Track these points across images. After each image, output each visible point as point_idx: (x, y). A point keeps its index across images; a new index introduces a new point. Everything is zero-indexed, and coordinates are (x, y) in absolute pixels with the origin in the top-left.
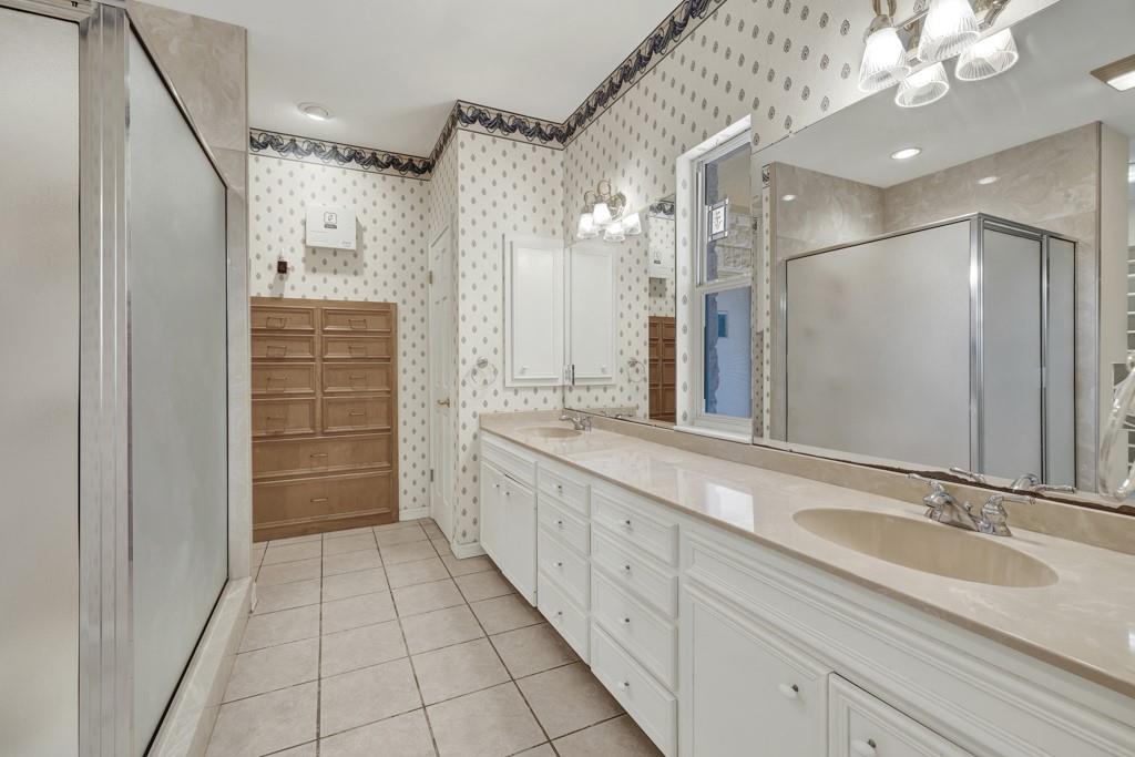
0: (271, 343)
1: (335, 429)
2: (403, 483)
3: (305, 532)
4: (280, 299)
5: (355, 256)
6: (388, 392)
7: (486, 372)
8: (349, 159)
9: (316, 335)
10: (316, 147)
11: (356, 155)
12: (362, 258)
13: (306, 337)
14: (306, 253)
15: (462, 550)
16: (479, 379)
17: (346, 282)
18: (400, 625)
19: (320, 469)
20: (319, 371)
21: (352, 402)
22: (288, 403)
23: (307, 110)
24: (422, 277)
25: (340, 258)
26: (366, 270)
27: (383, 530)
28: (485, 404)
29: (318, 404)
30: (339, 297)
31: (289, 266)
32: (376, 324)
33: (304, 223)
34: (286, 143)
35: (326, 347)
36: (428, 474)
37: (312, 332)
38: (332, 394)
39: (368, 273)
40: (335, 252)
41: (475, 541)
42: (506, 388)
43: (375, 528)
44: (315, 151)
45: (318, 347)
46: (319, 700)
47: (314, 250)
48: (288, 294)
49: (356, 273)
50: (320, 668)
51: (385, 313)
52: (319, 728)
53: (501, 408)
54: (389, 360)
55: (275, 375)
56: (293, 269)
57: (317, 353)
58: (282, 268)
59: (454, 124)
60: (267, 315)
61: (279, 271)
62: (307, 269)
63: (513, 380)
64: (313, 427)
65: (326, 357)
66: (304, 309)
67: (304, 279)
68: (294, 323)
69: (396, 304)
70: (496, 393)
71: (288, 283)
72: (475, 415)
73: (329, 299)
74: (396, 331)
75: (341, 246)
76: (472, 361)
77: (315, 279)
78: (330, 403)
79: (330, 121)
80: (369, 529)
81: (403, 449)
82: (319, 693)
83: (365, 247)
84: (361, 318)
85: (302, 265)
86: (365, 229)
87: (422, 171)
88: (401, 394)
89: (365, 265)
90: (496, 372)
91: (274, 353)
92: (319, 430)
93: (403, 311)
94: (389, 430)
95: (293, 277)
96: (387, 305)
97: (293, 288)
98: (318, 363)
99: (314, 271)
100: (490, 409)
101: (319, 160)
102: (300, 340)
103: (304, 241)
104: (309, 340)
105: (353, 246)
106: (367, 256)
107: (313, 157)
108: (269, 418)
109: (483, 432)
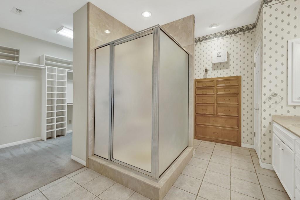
0: (203, 90)
1: (220, 114)
2: (243, 135)
3: (211, 141)
4: (206, 79)
5: (227, 63)
6: (238, 104)
7: (277, 99)
8: (225, 35)
9: (215, 88)
10: (216, 35)
11: (228, 33)
12: (229, 64)
13: (212, 88)
14: (213, 65)
15: (263, 165)
16: (272, 101)
17: (224, 71)
18: (231, 179)
19: (215, 125)
20: (216, 98)
21: (225, 107)
22: (207, 106)
23: (211, 26)
24: (251, 65)
25: (222, 65)
26: (230, 67)
27: (235, 148)
28: (276, 111)
29: (215, 107)
30: (222, 76)
31: (208, 70)
32: (233, 83)
33: (212, 57)
34: (208, 37)
35: (218, 90)
36: (253, 134)
37: (214, 87)
38: (219, 104)
39: (231, 68)
40: (221, 63)
41: (270, 164)
42: (288, 105)
43: (232, 146)
44: (215, 36)
45: (215, 91)
46: (201, 186)
47: (215, 64)
48: (208, 77)
49: (227, 68)
50: (203, 178)
51: (236, 79)
52: (198, 193)
53: (285, 113)
54: (238, 94)
55: (204, 98)
56: (209, 70)
57: (215, 93)
58: (206, 70)
59: (262, 6)
60: (202, 83)
61: (205, 71)
62: (213, 70)
63: (293, 102)
64: (214, 113)
65: (217, 93)
66: (212, 80)
67: (212, 73)
68: (209, 84)
69: (241, 76)
70: (282, 107)
71: (208, 75)
72: (270, 115)
73: (219, 77)
74: (241, 85)
75: (222, 61)
76: (269, 94)
77: (215, 72)
78: (218, 106)
79: (218, 27)
80: (230, 146)
81: (243, 124)
82: (201, 184)
83: (230, 60)
84: (228, 82)
85: (211, 69)
86: (230, 54)
87: (253, 28)
88: (242, 105)
89: (230, 65)
90: (282, 98)
91: (204, 93)
92: (215, 114)
93: (243, 78)
94: (238, 117)
95: (209, 73)
96: (237, 77)
97: (209, 75)
98: (215, 95)
99: (215, 70)
100: (279, 113)
101: (217, 39)
102: (210, 89)
103: (212, 62)
104: (213, 89)
105: (226, 61)
106: (231, 62)
107: (215, 39)
108: (203, 109)
109: (274, 122)
